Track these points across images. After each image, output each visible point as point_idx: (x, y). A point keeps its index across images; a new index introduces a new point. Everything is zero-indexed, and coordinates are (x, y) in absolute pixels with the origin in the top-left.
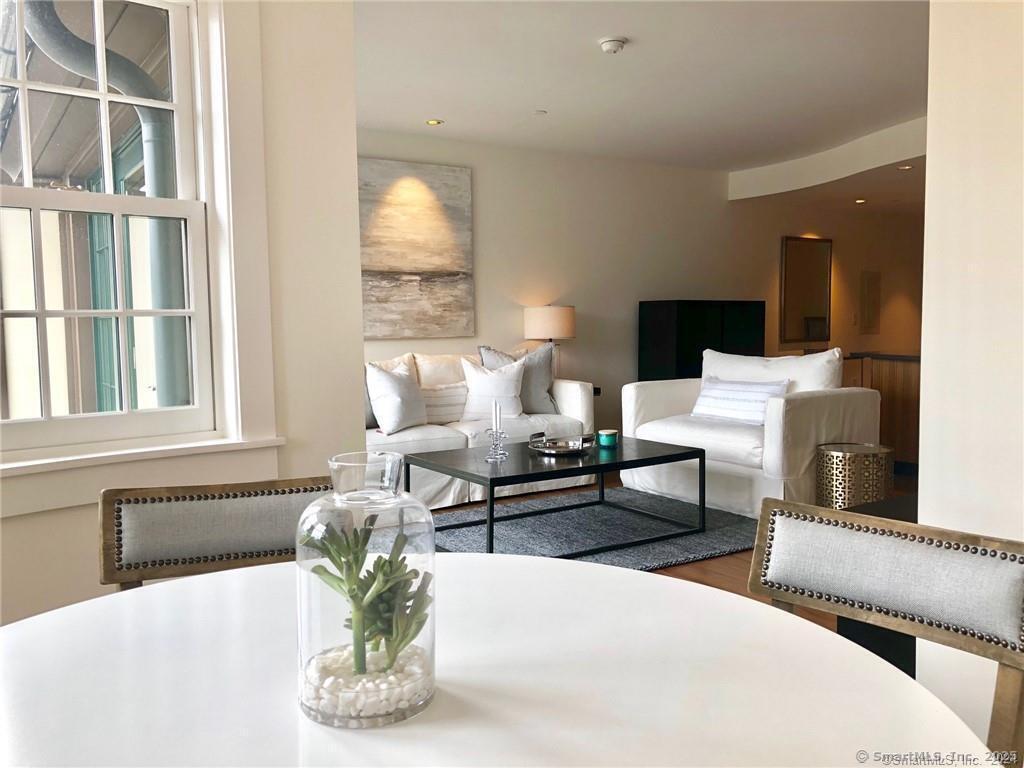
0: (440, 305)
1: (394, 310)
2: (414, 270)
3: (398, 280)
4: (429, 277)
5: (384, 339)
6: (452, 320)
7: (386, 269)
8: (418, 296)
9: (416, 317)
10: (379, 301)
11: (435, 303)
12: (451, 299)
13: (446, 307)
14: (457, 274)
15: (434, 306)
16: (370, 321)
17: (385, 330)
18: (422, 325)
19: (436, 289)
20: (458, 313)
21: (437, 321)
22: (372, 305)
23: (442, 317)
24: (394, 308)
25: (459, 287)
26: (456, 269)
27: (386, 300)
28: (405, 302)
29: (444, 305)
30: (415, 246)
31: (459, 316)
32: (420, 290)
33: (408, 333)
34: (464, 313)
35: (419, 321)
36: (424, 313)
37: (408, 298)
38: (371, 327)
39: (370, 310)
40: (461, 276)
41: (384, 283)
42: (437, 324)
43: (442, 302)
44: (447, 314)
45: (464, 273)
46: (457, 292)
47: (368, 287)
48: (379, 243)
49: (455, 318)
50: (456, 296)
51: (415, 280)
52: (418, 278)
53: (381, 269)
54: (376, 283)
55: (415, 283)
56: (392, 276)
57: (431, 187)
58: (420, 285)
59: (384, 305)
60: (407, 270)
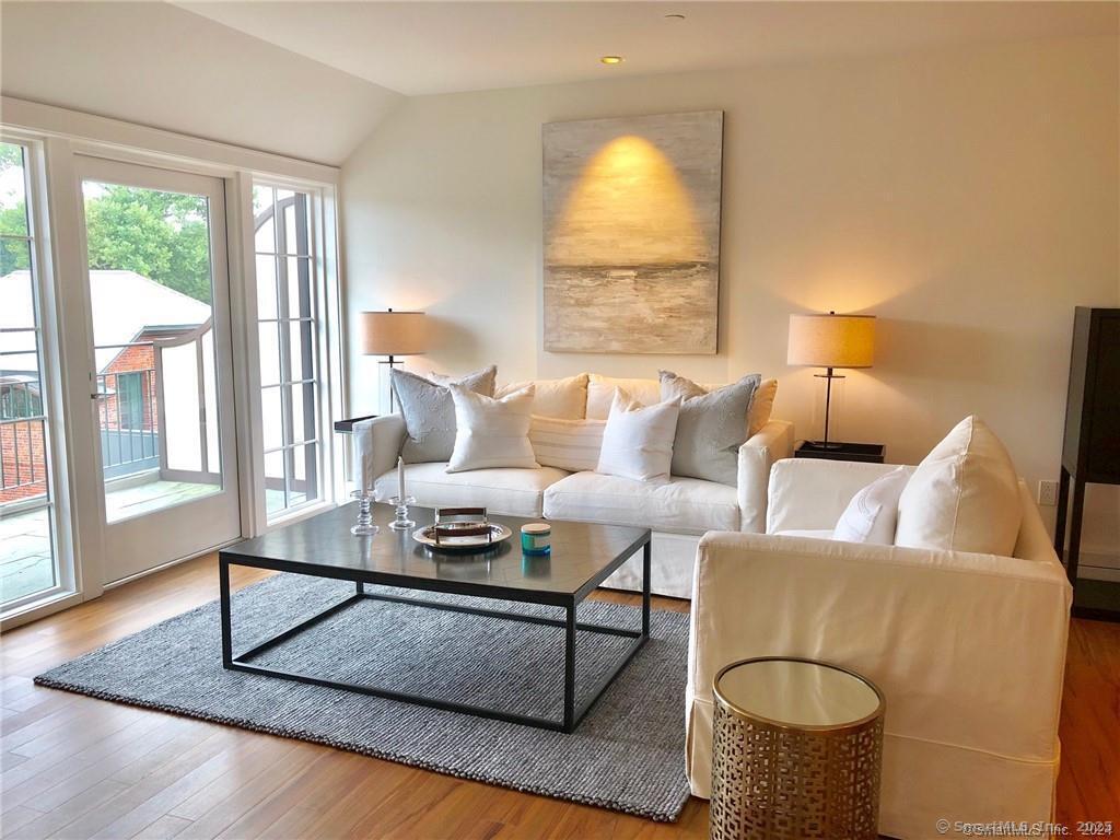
0: (665, 310)
1: (597, 317)
2: (627, 263)
3: (605, 277)
4: (648, 272)
5: (585, 352)
6: (680, 331)
7: (590, 263)
8: (631, 298)
9: (627, 325)
10: (579, 303)
11: (656, 306)
12: (681, 301)
13: (672, 312)
14: (693, 265)
15: (654, 310)
16: (566, 328)
17: (586, 341)
18: (636, 336)
19: (659, 288)
20: (692, 321)
21: (658, 331)
22: (570, 309)
23: (665, 326)
24: (598, 314)
25: (694, 283)
26: (691, 258)
27: (588, 304)
28: (613, 305)
29: (671, 309)
30: (630, 231)
31: (694, 324)
32: (636, 289)
33: (615, 346)
34: (701, 321)
35: (631, 330)
36: (641, 321)
37: (617, 300)
38: (568, 336)
39: (567, 316)
40: (698, 267)
41: (587, 281)
42: (658, 336)
43: (668, 305)
44: (674, 322)
45: (703, 265)
46: (690, 291)
47: (566, 287)
48: (582, 230)
49: (686, 328)
50: (689, 297)
51: (628, 277)
52: (632, 273)
53: (583, 263)
54: (575, 282)
55: (628, 280)
56: (597, 271)
57: (659, 145)
58: (636, 282)
59: (585, 309)
60: (618, 262)
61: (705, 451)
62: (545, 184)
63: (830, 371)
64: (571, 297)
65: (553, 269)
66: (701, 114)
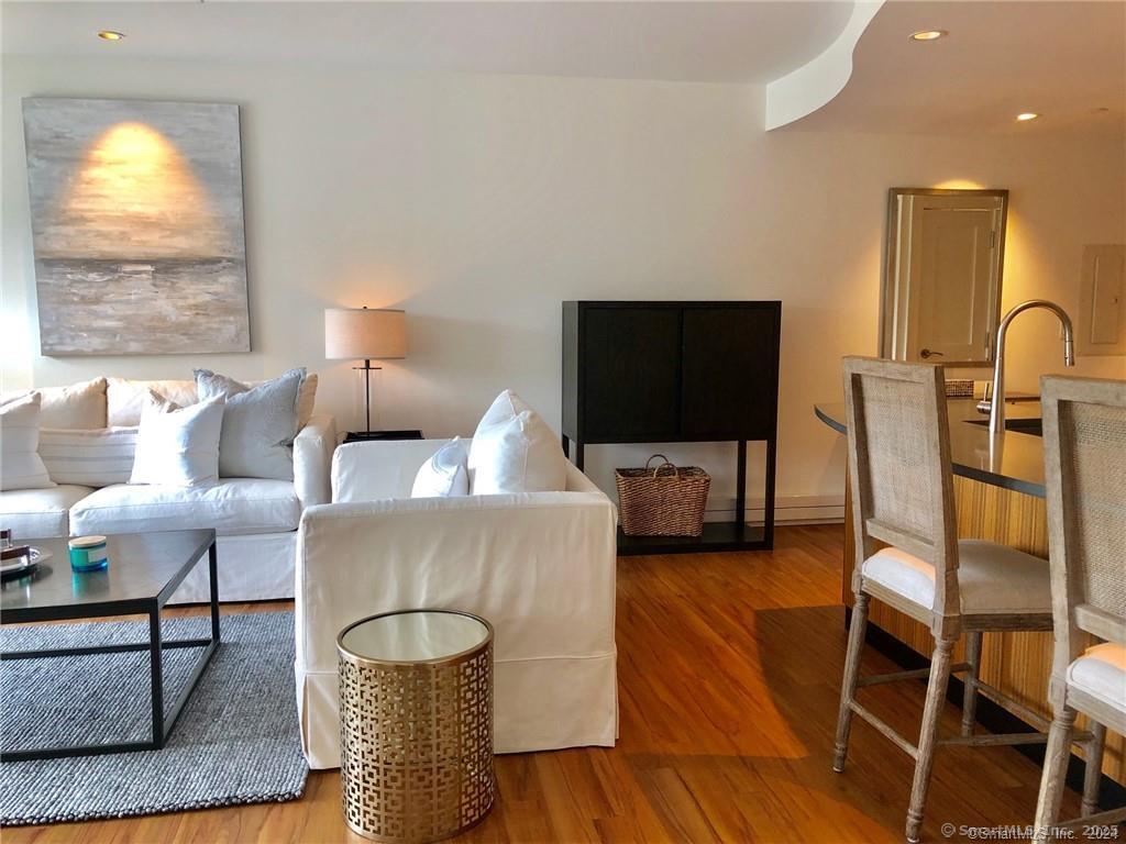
0: (190, 307)
1: (110, 315)
2: (143, 257)
3: (116, 271)
4: (167, 267)
5: (96, 355)
6: (210, 329)
7: (96, 256)
8: (150, 294)
9: (147, 324)
10: (84, 300)
11: (180, 303)
12: (208, 298)
13: (200, 309)
14: (216, 261)
15: (174, 305)
16: (71, 329)
17: (96, 343)
18: (159, 335)
19: (181, 284)
20: (222, 318)
21: (183, 329)
22: (72, 307)
23: (192, 324)
24: (110, 312)
25: (221, 280)
26: (215, 253)
27: (97, 301)
28: (128, 302)
29: (196, 306)
30: (144, 223)
31: (224, 322)
32: (154, 285)
33: (134, 347)
34: (231, 318)
35: (153, 330)
36: (162, 318)
37: (133, 297)
38: (73, 338)
39: (69, 315)
40: (224, 263)
41: (93, 276)
42: (184, 334)
43: (191, 301)
44: (201, 319)
45: (229, 260)
46: (215, 288)
47: (66, 283)
48: (82, 220)
49: (215, 326)
50: (216, 294)
51: (145, 272)
52: (148, 268)
53: (87, 256)
55: (144, 276)
56: (108, 265)
57: (168, 134)
58: (154, 278)
59: (94, 307)
60: (131, 256)
61: (255, 447)
62: (29, 165)
63: (368, 362)
64: (74, 294)
65: (47, 263)
66: (215, 106)
